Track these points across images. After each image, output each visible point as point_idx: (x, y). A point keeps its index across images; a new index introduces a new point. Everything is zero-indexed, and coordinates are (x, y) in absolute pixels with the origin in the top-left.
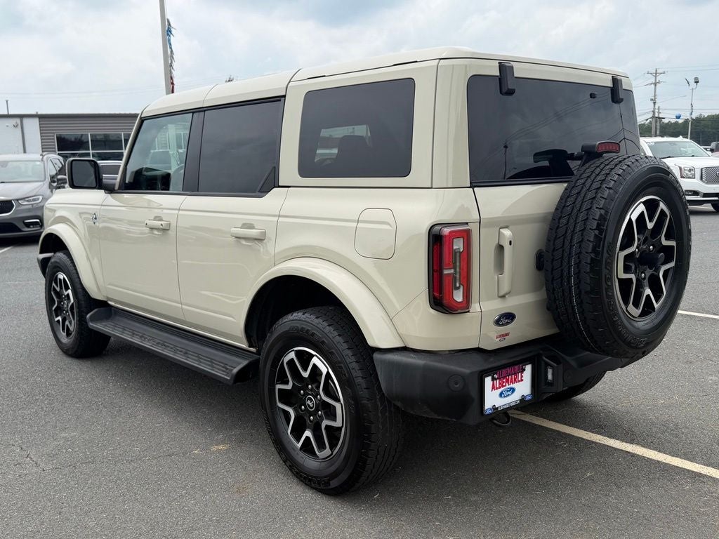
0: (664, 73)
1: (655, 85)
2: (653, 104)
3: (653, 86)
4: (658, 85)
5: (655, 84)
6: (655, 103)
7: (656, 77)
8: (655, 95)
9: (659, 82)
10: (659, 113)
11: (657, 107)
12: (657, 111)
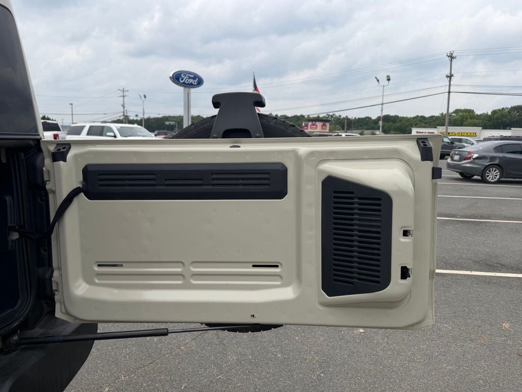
0: (128, 91)
3: (122, 98)
4: (125, 97)
5: (123, 97)
6: (124, 107)
7: (123, 92)
8: (124, 103)
10: (127, 113)
11: (125, 110)
12: (125, 112)
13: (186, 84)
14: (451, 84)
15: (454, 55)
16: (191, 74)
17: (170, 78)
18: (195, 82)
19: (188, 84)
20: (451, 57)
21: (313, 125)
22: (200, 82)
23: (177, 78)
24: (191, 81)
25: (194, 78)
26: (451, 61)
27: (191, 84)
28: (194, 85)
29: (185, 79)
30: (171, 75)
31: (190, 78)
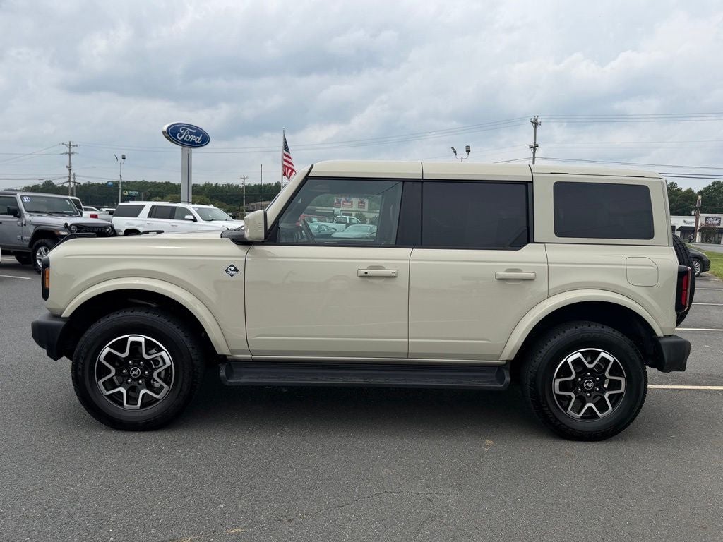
0: (77, 146)
1: (70, 156)
2: (68, 171)
3: (68, 155)
4: (72, 155)
5: (70, 154)
6: (70, 170)
7: (70, 148)
8: (70, 163)
9: (73, 153)
10: (74, 178)
11: (72, 173)
12: (72, 177)
13: (185, 141)
14: (536, 156)
15: (539, 121)
16: (194, 129)
17: (164, 133)
18: (198, 139)
19: (189, 142)
20: (536, 124)
21: (347, 202)
22: (205, 140)
23: (173, 134)
24: (193, 138)
25: (197, 134)
26: (536, 127)
27: (193, 142)
28: (197, 144)
29: (185, 135)
30: (165, 128)
31: (191, 133)
